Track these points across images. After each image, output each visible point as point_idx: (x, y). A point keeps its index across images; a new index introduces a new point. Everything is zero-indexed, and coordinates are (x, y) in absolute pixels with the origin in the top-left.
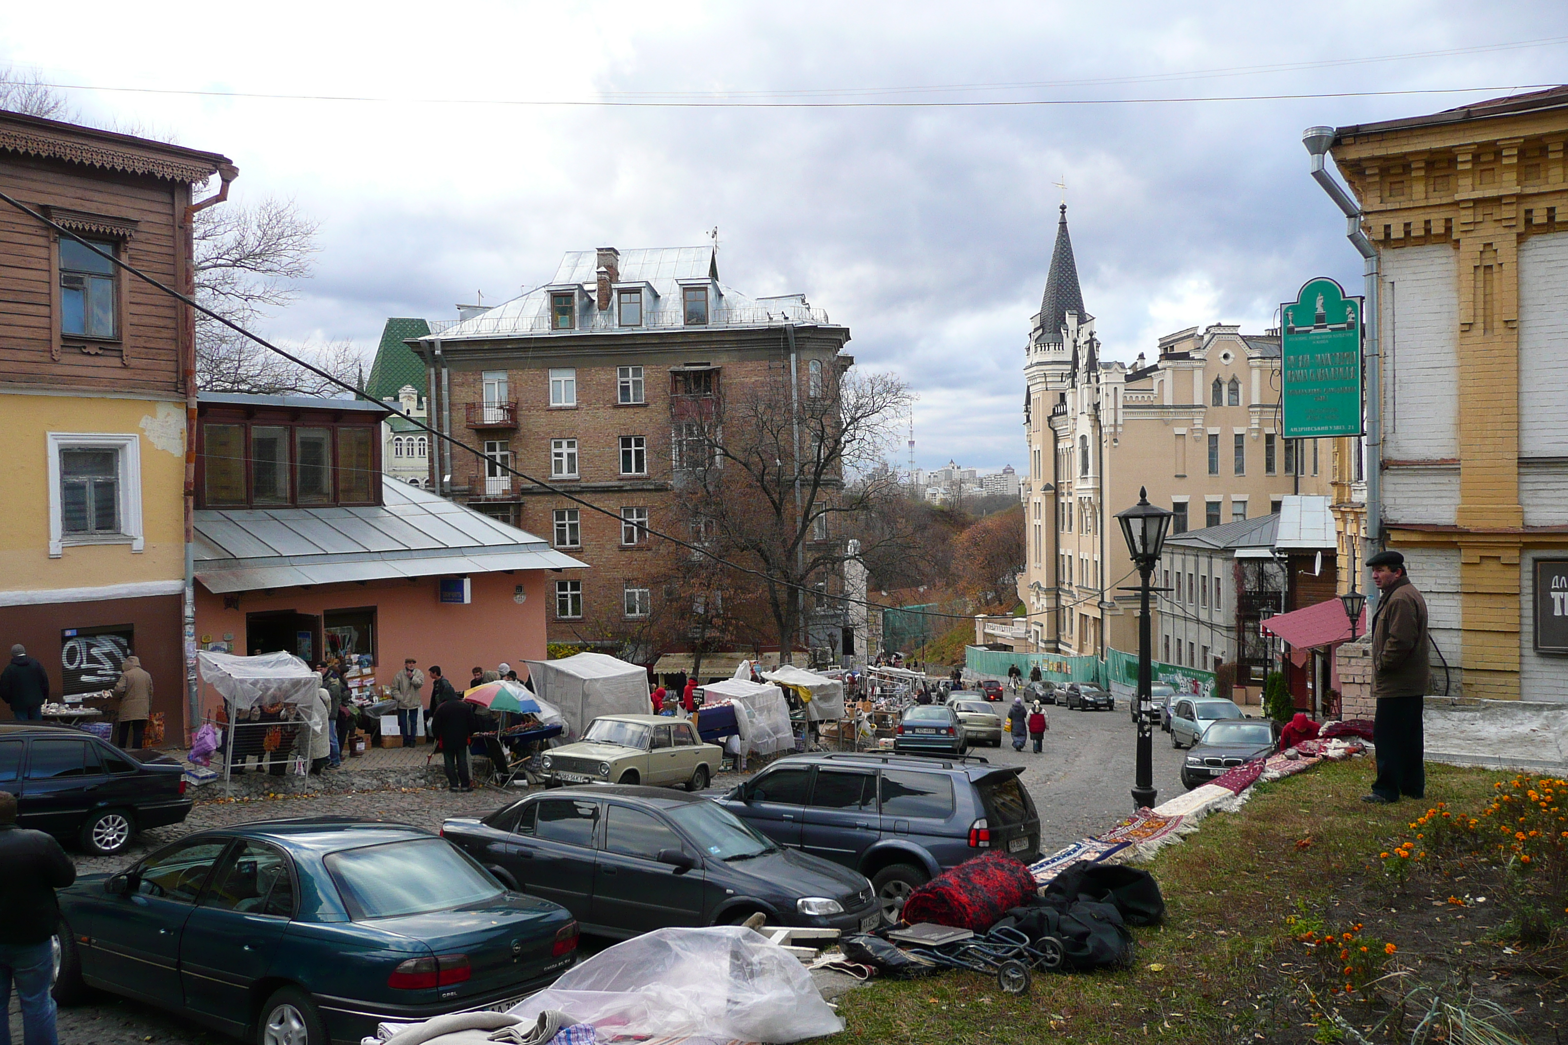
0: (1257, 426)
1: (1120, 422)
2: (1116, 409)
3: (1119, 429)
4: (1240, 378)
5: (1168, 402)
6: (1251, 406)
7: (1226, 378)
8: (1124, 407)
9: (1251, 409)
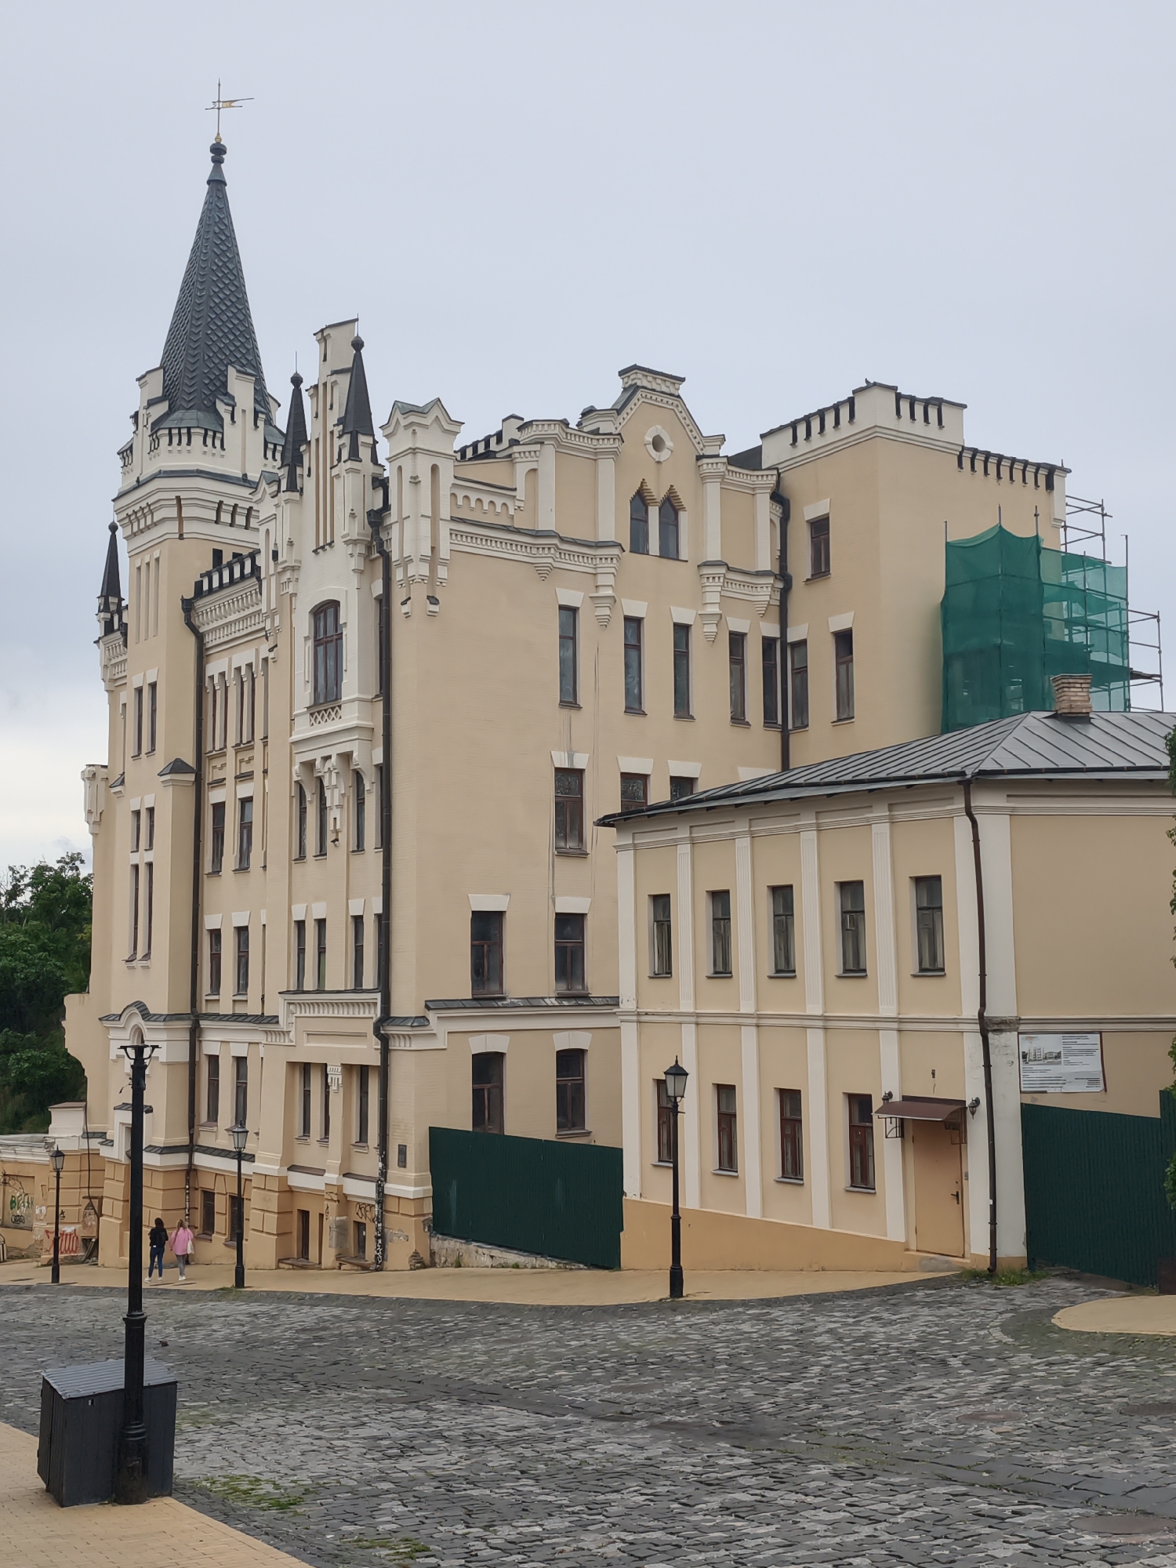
0: (716, 609)
1: (444, 552)
2: (435, 518)
3: (442, 572)
4: (685, 496)
5: (546, 523)
6: (706, 564)
7: (658, 493)
8: (453, 519)
9: (706, 571)
